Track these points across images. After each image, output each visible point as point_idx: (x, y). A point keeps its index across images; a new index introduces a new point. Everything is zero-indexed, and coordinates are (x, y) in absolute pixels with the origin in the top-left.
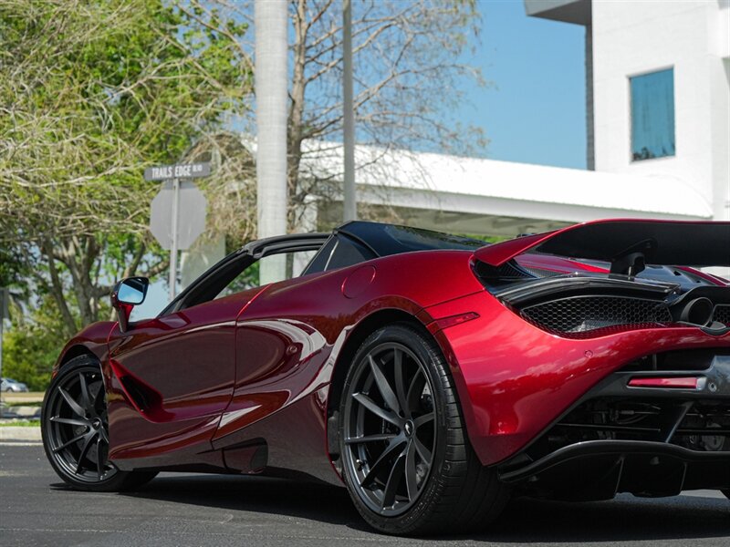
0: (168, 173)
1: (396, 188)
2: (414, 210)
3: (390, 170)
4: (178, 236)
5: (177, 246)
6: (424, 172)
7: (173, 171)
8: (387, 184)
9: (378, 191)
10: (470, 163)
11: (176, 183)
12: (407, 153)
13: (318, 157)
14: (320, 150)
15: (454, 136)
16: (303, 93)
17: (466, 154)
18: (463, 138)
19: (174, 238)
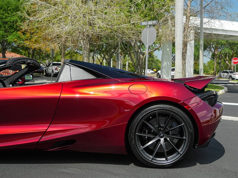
0: (146, 23)
1: (214, 29)
2: (219, 34)
3: (213, 24)
4: (149, 42)
5: (148, 45)
6: (222, 25)
7: (148, 23)
8: (212, 28)
9: (210, 30)
10: (234, 23)
11: (148, 26)
12: (218, 20)
13: (194, 21)
14: (195, 19)
15: (230, 15)
16: (191, 4)
17: (233, 21)
18: (232, 16)
19: (148, 42)
